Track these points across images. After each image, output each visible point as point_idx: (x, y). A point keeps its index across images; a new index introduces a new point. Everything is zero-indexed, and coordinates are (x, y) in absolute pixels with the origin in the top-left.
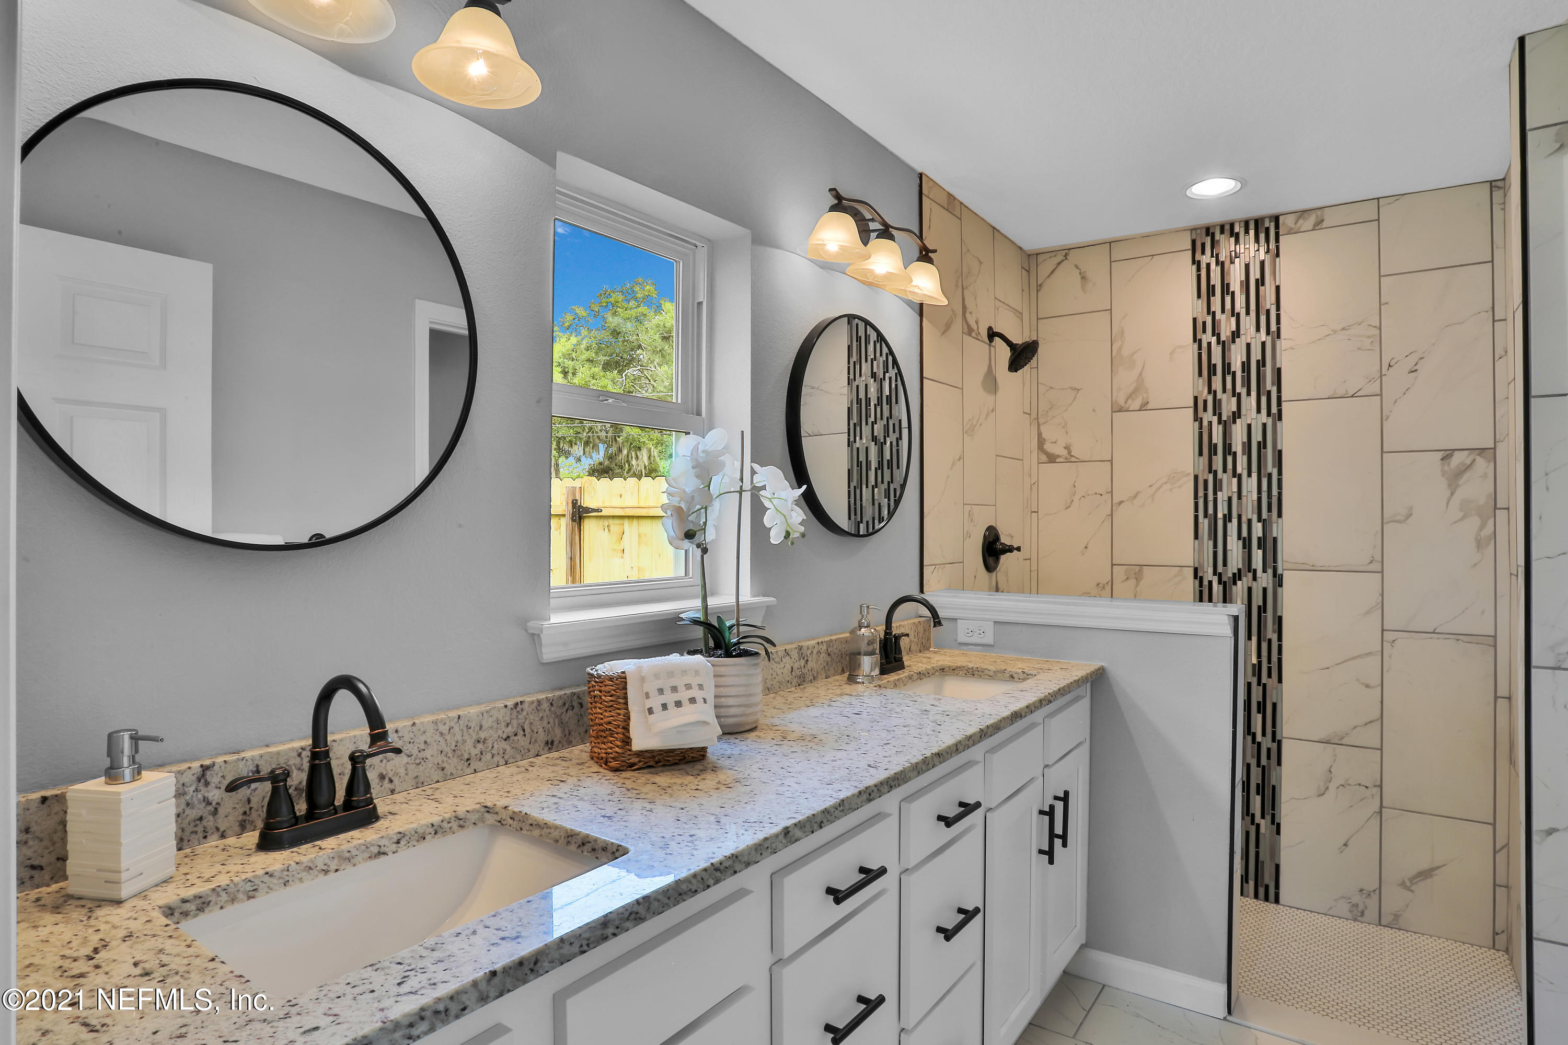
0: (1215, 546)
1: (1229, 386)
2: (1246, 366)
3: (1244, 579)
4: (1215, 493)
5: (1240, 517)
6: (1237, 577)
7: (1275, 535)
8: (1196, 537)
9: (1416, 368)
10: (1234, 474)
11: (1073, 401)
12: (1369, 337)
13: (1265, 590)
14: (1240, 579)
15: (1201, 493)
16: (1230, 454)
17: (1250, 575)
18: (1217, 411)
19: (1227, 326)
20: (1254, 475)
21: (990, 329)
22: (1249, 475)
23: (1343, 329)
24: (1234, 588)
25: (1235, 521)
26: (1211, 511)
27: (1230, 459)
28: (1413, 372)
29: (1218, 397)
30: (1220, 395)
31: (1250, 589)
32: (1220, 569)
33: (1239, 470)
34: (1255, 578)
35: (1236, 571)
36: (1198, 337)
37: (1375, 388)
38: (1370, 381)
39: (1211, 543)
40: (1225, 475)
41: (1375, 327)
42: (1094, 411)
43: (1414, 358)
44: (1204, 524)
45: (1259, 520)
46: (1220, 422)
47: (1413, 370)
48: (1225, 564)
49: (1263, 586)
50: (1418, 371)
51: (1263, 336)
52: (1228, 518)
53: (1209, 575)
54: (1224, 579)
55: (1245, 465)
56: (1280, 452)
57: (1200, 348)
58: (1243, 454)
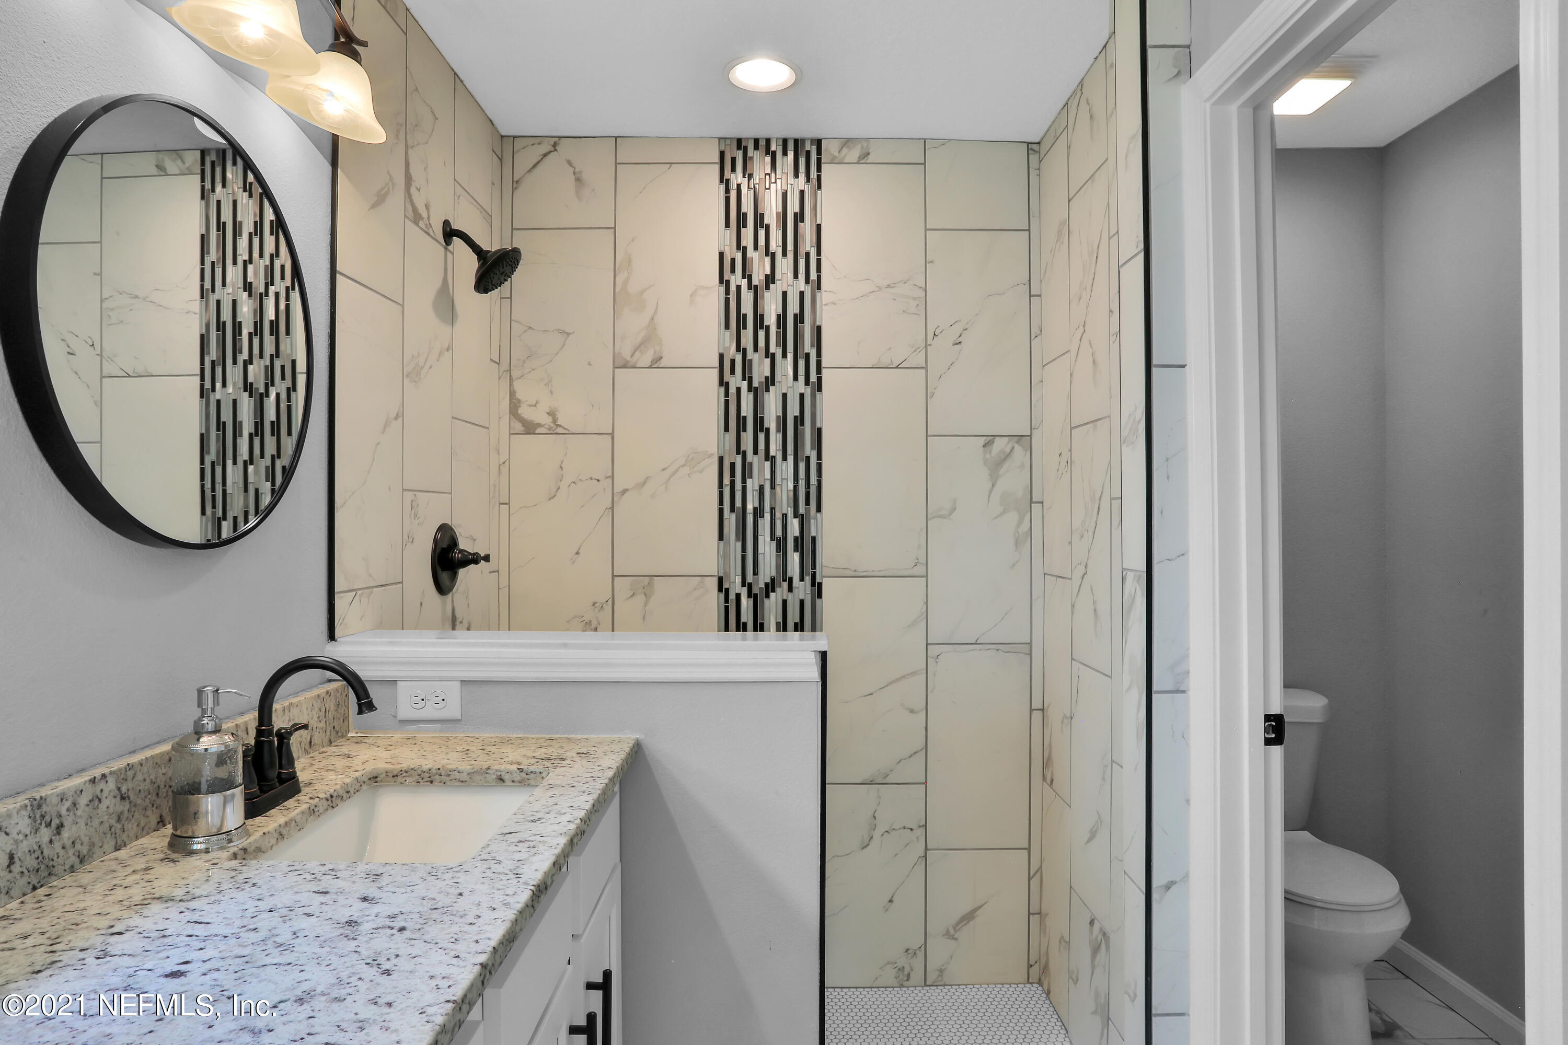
0: (744, 549)
1: (762, 343)
2: (782, 320)
3: (778, 590)
4: (744, 481)
5: (773, 509)
6: (770, 587)
7: (813, 534)
8: (721, 537)
9: (960, 339)
10: (767, 456)
11: (561, 349)
12: (914, 299)
13: (802, 602)
14: (773, 591)
15: (727, 481)
16: (761, 431)
17: (785, 585)
18: (747, 375)
19: (760, 268)
20: (790, 458)
21: (446, 223)
22: (785, 458)
23: (888, 286)
24: (766, 601)
25: (767, 516)
26: (738, 504)
27: (761, 436)
28: (957, 344)
29: (749, 357)
30: (750, 354)
31: (785, 602)
32: (750, 578)
33: (772, 453)
34: (790, 589)
35: (768, 580)
36: (726, 278)
37: (919, 360)
38: (915, 351)
39: (739, 544)
40: (756, 458)
41: (920, 288)
42: (590, 364)
43: (958, 328)
44: (731, 520)
45: (795, 516)
46: (750, 389)
47: (957, 342)
48: (755, 573)
49: (801, 598)
50: (962, 344)
51: (801, 284)
52: (758, 513)
53: (736, 586)
54: (755, 590)
55: (780, 446)
56: (819, 430)
57: (727, 292)
58: (778, 431)
